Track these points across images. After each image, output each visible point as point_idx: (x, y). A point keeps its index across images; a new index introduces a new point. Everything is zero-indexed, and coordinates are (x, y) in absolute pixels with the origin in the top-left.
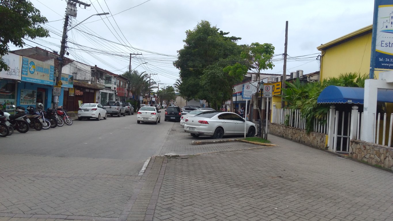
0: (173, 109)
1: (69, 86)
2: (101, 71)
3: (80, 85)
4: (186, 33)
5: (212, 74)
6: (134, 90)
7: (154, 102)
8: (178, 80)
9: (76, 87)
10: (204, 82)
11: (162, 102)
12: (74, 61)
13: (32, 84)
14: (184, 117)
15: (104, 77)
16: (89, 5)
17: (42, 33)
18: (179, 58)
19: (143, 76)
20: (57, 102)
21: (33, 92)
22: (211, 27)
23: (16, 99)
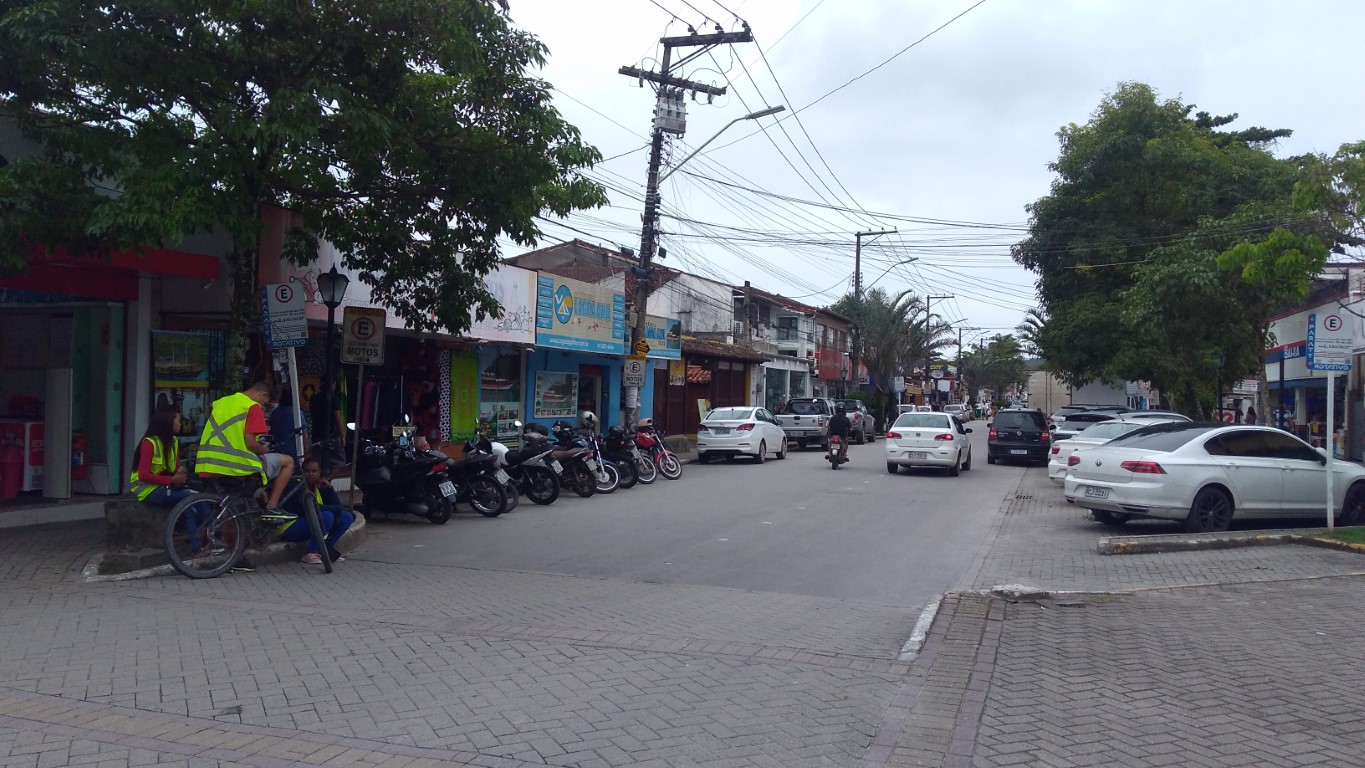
0: (1018, 421)
1: (668, 353)
2: (764, 300)
3: (701, 349)
4: (1057, 138)
5: (1172, 282)
6: (873, 355)
7: (946, 394)
8: (1033, 312)
9: (691, 356)
10: (1140, 312)
11: (977, 394)
12: (682, 275)
13: (566, 354)
14: (1062, 447)
15: (774, 320)
16: (721, 92)
17: (588, 196)
18: (1034, 230)
19: (904, 307)
20: (634, 406)
21: (569, 378)
22: (1160, 101)
23: (523, 402)
